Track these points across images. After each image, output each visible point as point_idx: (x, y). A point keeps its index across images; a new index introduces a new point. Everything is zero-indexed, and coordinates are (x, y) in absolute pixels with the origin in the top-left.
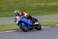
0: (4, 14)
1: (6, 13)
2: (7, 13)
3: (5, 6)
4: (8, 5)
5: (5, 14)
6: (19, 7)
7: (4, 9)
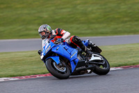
0: (92, 29)
1: (97, 26)
2: (101, 26)
3: (95, 8)
4: (104, 7)
5: (96, 29)
6: (129, 11)
7: (93, 16)
